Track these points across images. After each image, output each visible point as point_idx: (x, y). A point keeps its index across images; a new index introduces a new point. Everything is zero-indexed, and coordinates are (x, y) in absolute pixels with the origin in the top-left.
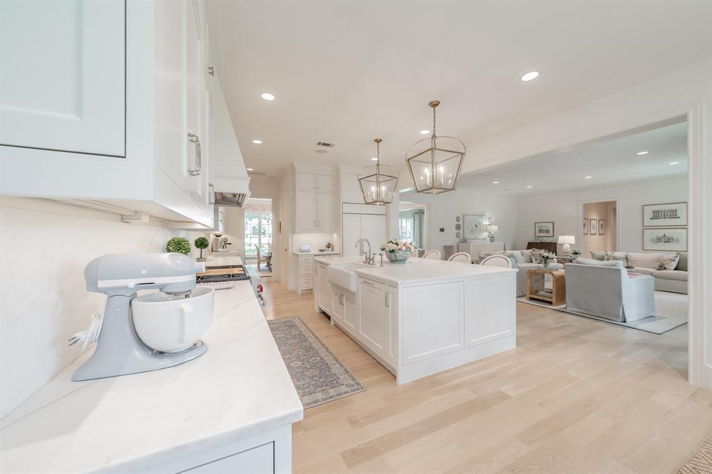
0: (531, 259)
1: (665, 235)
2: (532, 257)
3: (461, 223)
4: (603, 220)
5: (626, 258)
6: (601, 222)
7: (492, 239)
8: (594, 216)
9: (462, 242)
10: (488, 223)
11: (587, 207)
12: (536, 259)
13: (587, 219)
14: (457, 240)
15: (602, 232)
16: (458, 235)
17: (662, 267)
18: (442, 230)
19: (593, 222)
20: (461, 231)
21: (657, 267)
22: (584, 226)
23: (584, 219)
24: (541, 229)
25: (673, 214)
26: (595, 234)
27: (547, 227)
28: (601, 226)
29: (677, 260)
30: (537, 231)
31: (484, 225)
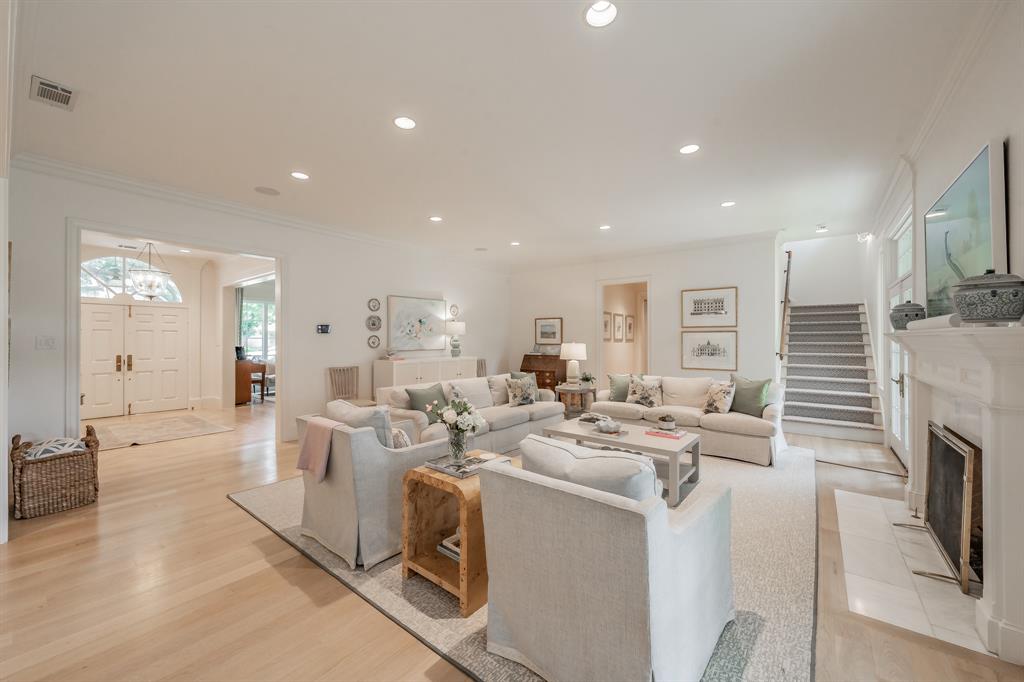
0: (507, 396)
1: (709, 343)
2: (509, 390)
3: (381, 313)
4: (632, 317)
5: (661, 387)
6: (629, 320)
7: (455, 350)
8: (620, 309)
9: (381, 358)
10: (449, 316)
11: (609, 292)
12: (515, 396)
13: (609, 314)
14: (371, 353)
15: (630, 336)
16: (372, 343)
17: (711, 408)
18: (324, 329)
19: (619, 320)
20: (381, 333)
21: (705, 407)
22: (606, 326)
23: (605, 313)
24: (544, 330)
25: (717, 307)
26: (621, 340)
27: (553, 326)
28: (630, 328)
29: (733, 391)
30: (539, 335)
31: (440, 321)
